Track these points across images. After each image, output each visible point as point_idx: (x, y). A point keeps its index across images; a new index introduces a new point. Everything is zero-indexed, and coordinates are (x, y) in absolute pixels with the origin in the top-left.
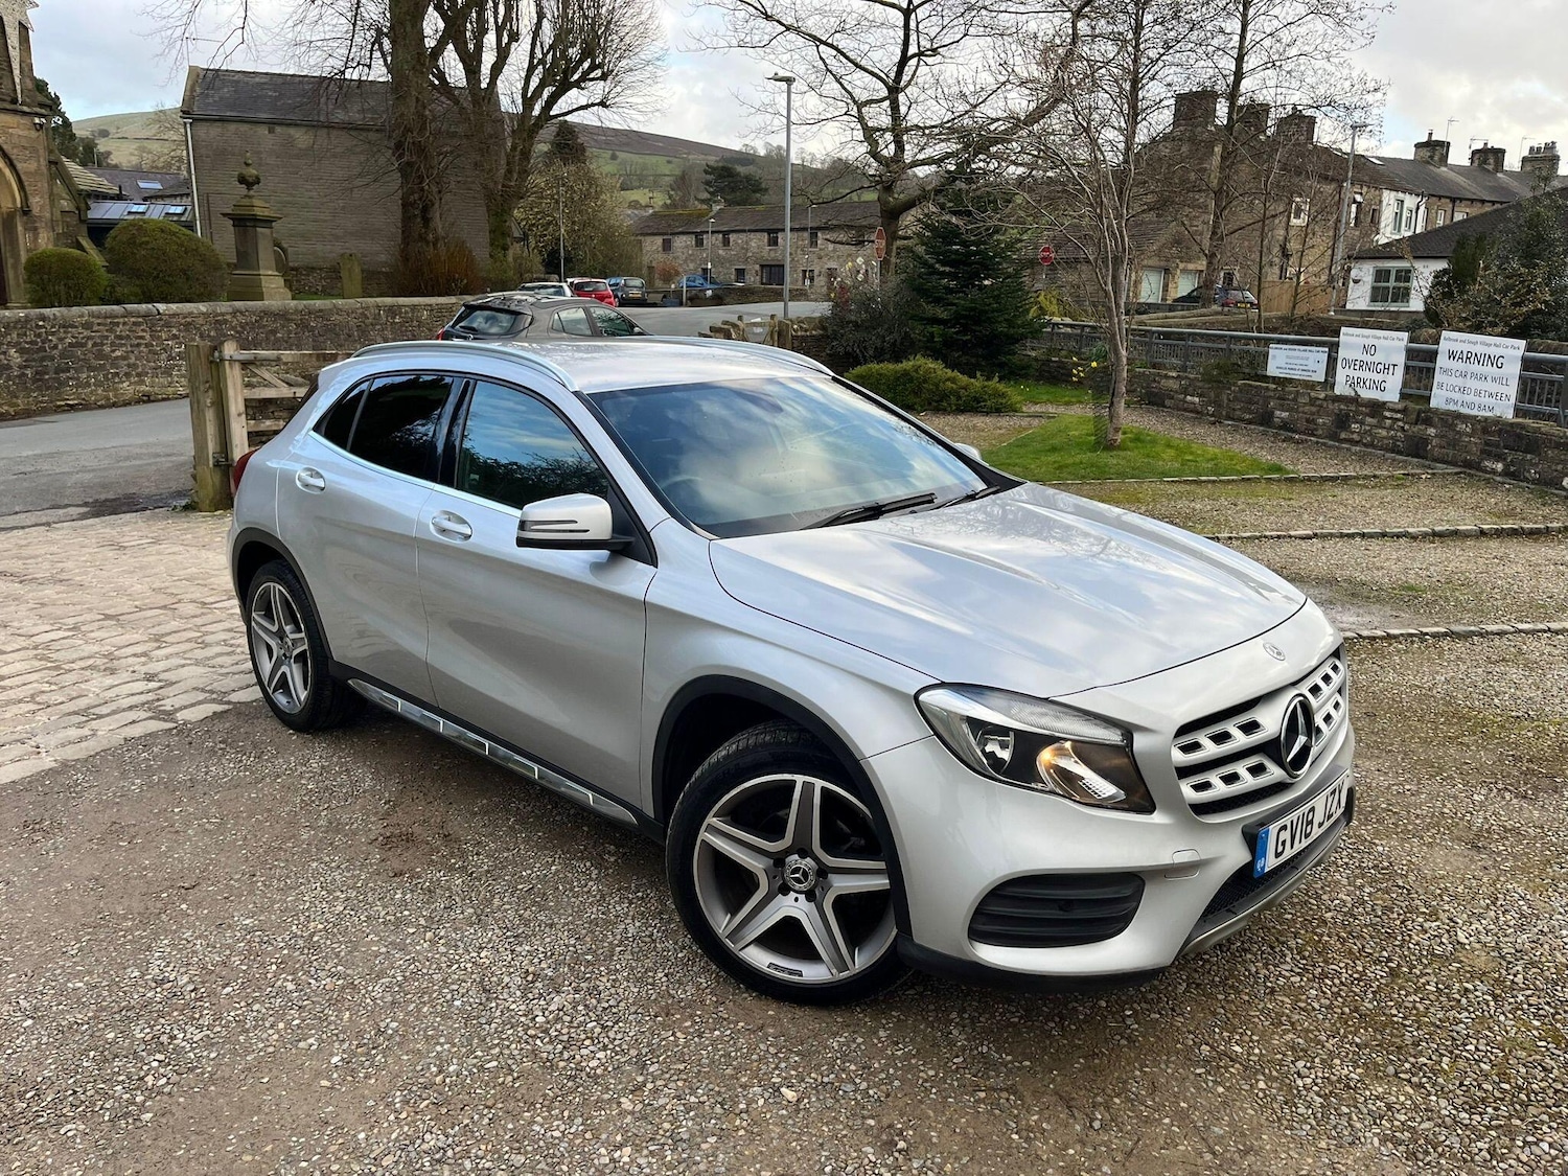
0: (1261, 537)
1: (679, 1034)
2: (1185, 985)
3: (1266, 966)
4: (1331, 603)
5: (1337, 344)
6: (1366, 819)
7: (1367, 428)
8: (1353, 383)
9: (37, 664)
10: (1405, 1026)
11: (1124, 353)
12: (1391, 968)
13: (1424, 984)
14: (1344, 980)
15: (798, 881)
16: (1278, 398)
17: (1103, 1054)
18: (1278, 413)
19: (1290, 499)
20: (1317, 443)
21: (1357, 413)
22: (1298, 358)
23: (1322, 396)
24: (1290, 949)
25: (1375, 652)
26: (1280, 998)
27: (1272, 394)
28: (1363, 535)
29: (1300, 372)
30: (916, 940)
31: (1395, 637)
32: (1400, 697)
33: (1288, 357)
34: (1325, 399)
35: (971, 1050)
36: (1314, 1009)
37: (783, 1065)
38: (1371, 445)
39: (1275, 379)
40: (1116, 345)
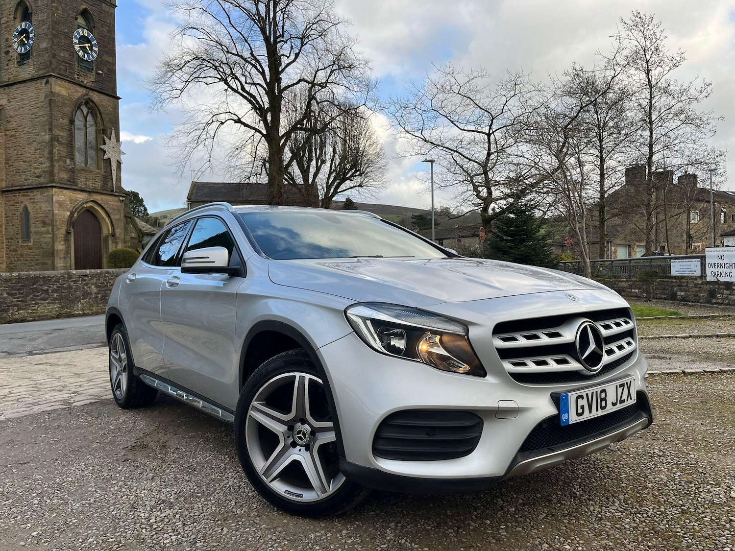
0: (659, 337)
1: (225, 529)
2: (545, 515)
3: (601, 507)
4: (693, 361)
5: (705, 256)
6: (688, 444)
7: (726, 296)
8: (714, 274)
9: (31, 389)
10: (684, 537)
11: (588, 260)
12: (683, 510)
13: (703, 517)
14: (650, 514)
15: (300, 438)
16: (678, 286)
17: (477, 546)
18: (679, 293)
19: (680, 324)
20: (701, 305)
21: (719, 289)
22: (686, 265)
23: (700, 282)
24: (620, 500)
25: (713, 378)
26: (604, 523)
27: (675, 284)
28: (718, 336)
29: (688, 272)
30: (348, 460)
31: (725, 372)
32: (723, 395)
33: (681, 266)
34: (702, 283)
35: (395, 541)
36: (625, 528)
37: (276, 545)
38: (728, 304)
39: (675, 277)
40: (584, 257)
